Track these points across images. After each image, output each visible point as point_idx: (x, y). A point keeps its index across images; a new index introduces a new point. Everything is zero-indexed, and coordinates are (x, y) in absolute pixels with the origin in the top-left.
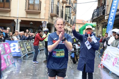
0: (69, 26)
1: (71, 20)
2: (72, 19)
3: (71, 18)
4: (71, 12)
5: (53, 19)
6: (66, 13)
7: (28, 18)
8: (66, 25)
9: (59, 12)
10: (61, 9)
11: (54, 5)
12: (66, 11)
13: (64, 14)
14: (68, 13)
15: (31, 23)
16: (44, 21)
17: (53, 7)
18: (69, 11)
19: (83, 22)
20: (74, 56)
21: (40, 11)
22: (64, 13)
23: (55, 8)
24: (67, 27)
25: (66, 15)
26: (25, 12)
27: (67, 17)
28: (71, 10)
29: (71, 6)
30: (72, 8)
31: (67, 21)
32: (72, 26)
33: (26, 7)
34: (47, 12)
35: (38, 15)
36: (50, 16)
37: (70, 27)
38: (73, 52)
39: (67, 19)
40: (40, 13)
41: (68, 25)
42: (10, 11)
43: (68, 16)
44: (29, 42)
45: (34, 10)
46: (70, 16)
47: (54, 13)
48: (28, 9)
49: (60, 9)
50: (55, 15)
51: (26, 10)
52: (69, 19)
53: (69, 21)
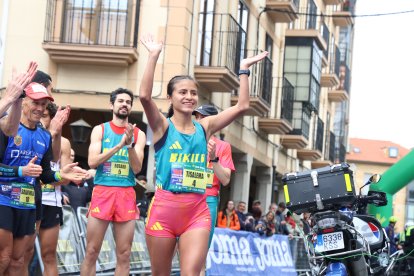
0: (307, 164)
1: (320, 124)
2: (323, 115)
3: (317, 112)
4: (315, 73)
6: (292, 80)
7: (58, 92)
8: (289, 152)
11: (218, 17)
12: (290, 67)
13: (275, 84)
14: (304, 81)
15: (81, 123)
17: (208, 34)
18: (304, 67)
19: (393, 153)
21: (131, 51)
22: (277, 72)
23: (225, 35)
24: (297, 168)
25: (288, 89)
26: (45, 55)
27: (298, 106)
29: (316, 39)
30: (326, 53)
31: (297, 124)
33: (49, 28)
35: (124, 76)
37: (314, 167)
38: (335, 262)
39: (297, 114)
40: (135, 60)
41: (301, 157)
43: (301, 94)
45: (96, 44)
46: (313, 97)
48: (62, 41)
49: (251, 46)
50: (225, 75)
51: (48, 46)
52: (310, 116)
53: (308, 126)
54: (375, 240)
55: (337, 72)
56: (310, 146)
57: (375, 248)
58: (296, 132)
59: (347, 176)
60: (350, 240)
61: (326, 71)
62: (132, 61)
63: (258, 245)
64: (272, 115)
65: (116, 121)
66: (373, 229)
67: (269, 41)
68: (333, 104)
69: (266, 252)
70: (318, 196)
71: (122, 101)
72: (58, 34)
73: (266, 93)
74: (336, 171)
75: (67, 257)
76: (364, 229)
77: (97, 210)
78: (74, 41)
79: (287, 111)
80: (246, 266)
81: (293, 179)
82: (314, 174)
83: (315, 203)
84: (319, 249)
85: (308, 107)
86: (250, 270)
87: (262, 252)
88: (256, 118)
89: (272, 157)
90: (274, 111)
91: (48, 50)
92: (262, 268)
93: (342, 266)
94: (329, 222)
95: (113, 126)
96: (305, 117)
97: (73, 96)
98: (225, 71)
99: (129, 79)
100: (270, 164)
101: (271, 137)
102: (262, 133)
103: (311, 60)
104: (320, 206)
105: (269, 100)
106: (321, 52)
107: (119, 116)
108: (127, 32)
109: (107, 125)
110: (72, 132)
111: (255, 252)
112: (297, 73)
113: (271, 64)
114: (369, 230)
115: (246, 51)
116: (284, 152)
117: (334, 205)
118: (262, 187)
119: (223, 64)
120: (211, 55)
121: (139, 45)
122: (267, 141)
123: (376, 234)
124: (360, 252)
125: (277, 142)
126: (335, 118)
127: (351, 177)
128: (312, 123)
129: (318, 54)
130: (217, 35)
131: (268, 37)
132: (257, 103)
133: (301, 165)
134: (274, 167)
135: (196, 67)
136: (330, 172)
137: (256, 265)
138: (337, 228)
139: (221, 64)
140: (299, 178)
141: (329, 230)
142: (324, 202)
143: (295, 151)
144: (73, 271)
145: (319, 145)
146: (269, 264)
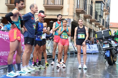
1: (103, 20)
2: (104, 18)
3: (103, 17)
4: (102, 9)
5: (79, 17)
6: (97, 10)
7: (47, 15)
8: (97, 26)
9: (88, 8)
10: (90, 4)
12: (97, 8)
13: (93, 12)
14: (100, 11)
15: (52, 21)
16: (68, 19)
18: (100, 8)
20: (110, 55)
21: (62, 6)
22: (94, 9)
24: (98, 30)
25: (96, 13)
26: (44, 7)
27: (98, 16)
28: (103, 6)
29: (102, 1)
30: (104, 4)
31: (98, 20)
32: (104, 28)
34: (72, 6)
36: (75, 12)
37: (102, 29)
39: (98, 18)
40: (63, 8)
41: (99, 27)
42: (25, 7)
43: (99, 14)
44: (49, 42)
45: (54, 5)
46: (102, 14)
47: (80, 7)
48: (47, 4)
49: (88, 3)
50: (82, 10)
51: (44, 5)
52: (101, 18)
53: (101, 20)
54: (116, 45)
55: (107, 8)
56: (101, 25)
57: (116, 47)
58: (98, 22)
59: (110, 32)
60: (111, 45)
61: (104, 8)
62: (62, 8)
63: (90, 46)
64: (93, 18)
65: (58, 21)
66: (116, 43)
67: (92, 2)
68: (106, 15)
69: (92, 48)
70: (103, 36)
71: (60, 17)
72: (46, 3)
73: (91, 14)
74: (107, 31)
75: (50, 50)
76: (114, 43)
77: (55, 40)
78: (50, 4)
79: (96, 17)
80: (88, 51)
81: (98, 33)
82: (102, 31)
83: (103, 38)
84: (104, 47)
85: (101, 16)
86: (89, 51)
87: (91, 48)
88: (89, 19)
89: (93, 27)
90: (93, 17)
91: (44, 6)
92: (91, 51)
93: (109, 51)
94: (106, 42)
95: (58, 22)
96: (100, 18)
97: (50, 16)
98: (82, 9)
99: (61, 12)
100: (92, 29)
101: (93, 23)
102: (91, 22)
103: (101, 6)
104: (104, 38)
105: (92, 15)
106: (103, 4)
107: (59, 20)
108: (61, 2)
109: (57, 22)
110: (50, 23)
111: (90, 48)
112: (98, 9)
113: (92, 7)
114: (115, 43)
115: (87, 5)
116: (95, 26)
117: (107, 38)
118: (91, 34)
119: (82, 8)
120: (79, 6)
121: (64, 4)
122: (92, 24)
123: (116, 44)
124: (113, 48)
125: (94, 24)
126: (107, 18)
127: (111, 32)
128: (102, 20)
129: (103, 5)
130: (80, 1)
131: (91, 1)
132: (89, 16)
133: (99, 29)
134: (93, 29)
135: (76, 8)
136: (106, 31)
137: (90, 51)
138: (108, 43)
139: (81, 8)
140: (99, 32)
141: (106, 43)
142: (105, 37)
143: (98, 26)
144: (51, 53)
145: (103, 24)
146: (93, 50)
